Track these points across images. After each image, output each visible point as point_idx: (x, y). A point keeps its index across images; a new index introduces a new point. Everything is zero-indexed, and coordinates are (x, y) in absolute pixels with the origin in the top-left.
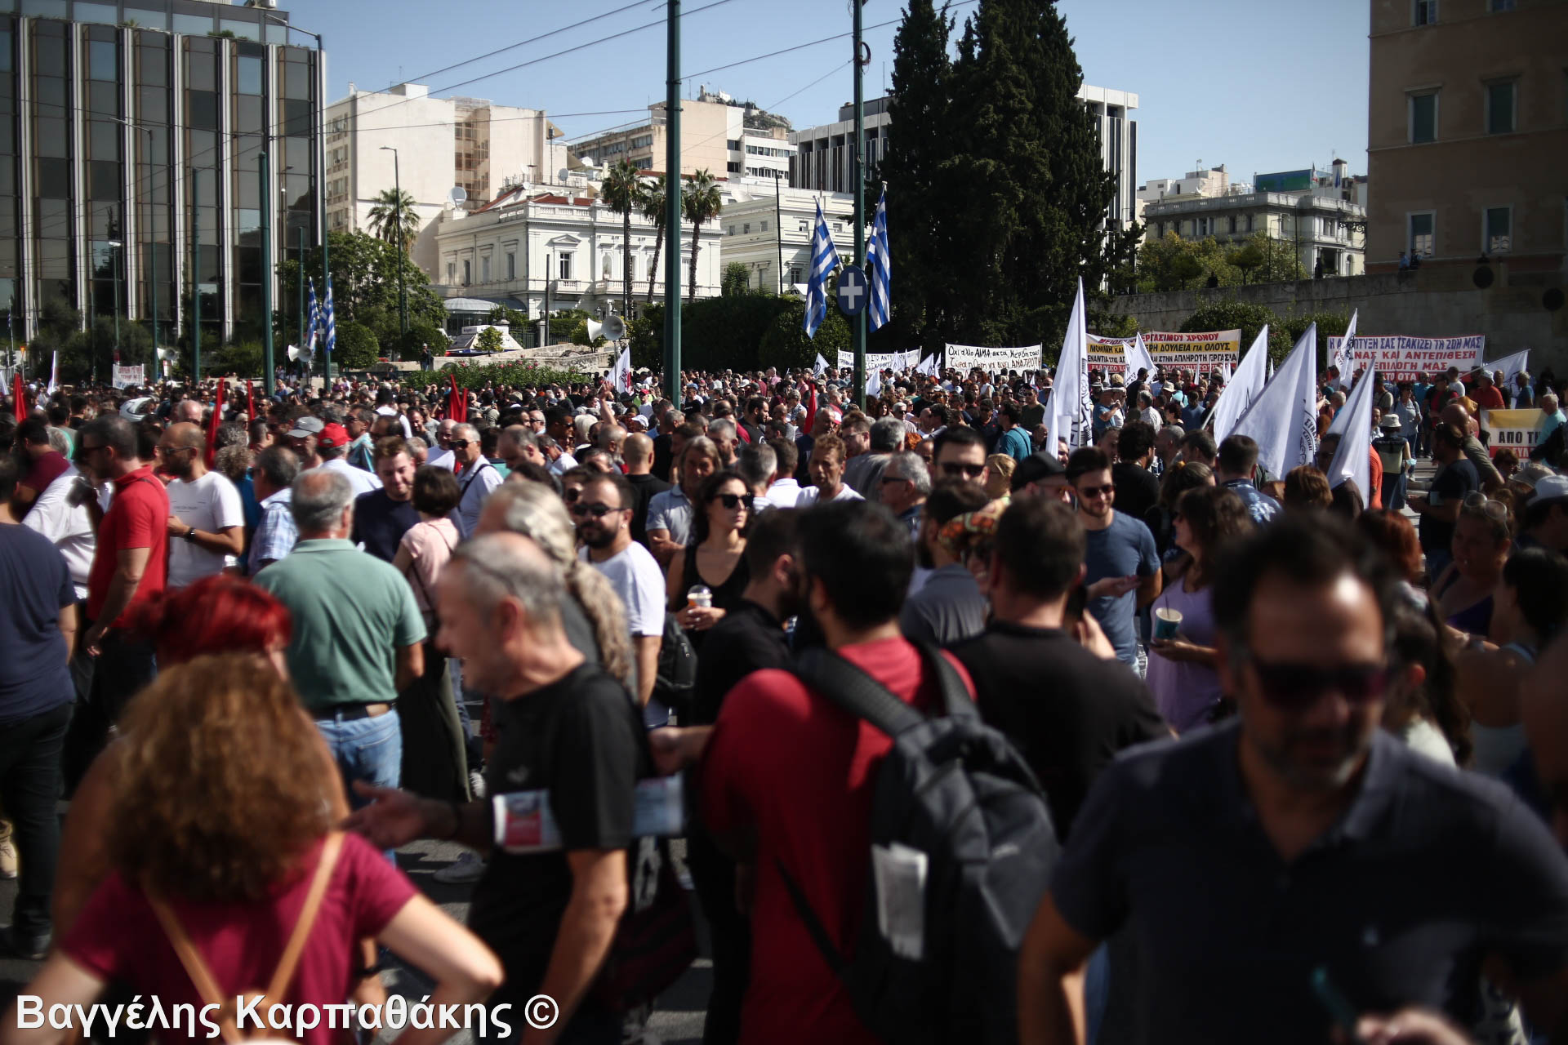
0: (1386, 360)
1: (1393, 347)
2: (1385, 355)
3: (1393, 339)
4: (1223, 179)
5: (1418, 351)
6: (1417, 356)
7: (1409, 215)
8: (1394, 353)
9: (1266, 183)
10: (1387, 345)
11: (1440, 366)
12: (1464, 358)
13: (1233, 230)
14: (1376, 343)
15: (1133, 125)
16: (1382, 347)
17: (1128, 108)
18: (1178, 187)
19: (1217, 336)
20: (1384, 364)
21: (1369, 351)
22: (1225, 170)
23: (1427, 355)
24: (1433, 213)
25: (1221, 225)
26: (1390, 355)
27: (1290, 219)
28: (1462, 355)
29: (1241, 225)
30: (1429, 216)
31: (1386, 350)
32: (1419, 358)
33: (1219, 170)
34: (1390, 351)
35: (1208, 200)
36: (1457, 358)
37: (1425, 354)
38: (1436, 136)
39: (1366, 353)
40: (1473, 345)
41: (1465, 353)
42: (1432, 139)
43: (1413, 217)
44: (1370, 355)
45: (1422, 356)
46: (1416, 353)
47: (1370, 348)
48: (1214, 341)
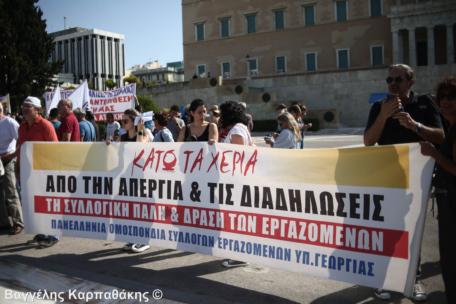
4: (158, 65)
5: (97, 99)
6: (97, 102)
7: (197, 66)
9: (169, 65)
11: (110, 109)
12: (124, 101)
13: (158, 79)
15: (123, 45)
17: (121, 40)
18: (144, 67)
22: (158, 61)
23: (103, 102)
24: (205, 65)
25: (155, 77)
27: (176, 76)
28: (123, 99)
29: (161, 77)
30: (204, 66)
32: (98, 104)
33: (157, 61)
35: (150, 70)
36: (120, 101)
37: (102, 101)
38: (205, 38)
40: (129, 91)
41: (124, 97)
42: (203, 39)
43: (199, 67)
45: (100, 102)
46: (96, 101)
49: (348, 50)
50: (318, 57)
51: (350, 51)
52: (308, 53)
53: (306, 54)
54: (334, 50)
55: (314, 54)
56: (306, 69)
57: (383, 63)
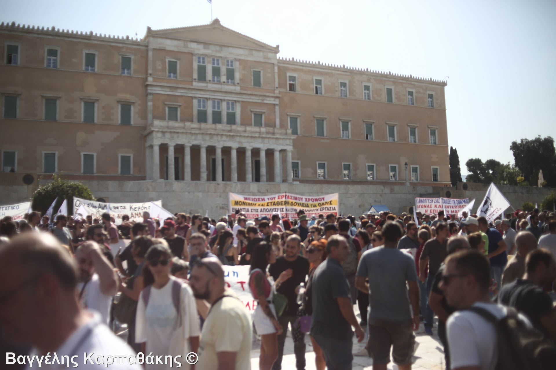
0: (436, 209)
1: (439, 203)
2: (436, 206)
3: (439, 199)
8: (440, 205)
10: (437, 202)
14: (432, 201)
16: (435, 203)
19: (324, 199)
20: (435, 210)
21: (430, 204)
26: (438, 206)
31: (436, 204)
34: (438, 205)
39: (428, 205)
44: (430, 206)
45: (449, 207)
47: (430, 203)
48: (322, 201)
49: (95, 155)
50: (59, 158)
51: (97, 157)
52: (46, 152)
53: (44, 152)
54: (79, 153)
55: (54, 154)
56: (43, 170)
57: (132, 172)
